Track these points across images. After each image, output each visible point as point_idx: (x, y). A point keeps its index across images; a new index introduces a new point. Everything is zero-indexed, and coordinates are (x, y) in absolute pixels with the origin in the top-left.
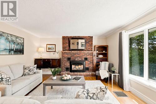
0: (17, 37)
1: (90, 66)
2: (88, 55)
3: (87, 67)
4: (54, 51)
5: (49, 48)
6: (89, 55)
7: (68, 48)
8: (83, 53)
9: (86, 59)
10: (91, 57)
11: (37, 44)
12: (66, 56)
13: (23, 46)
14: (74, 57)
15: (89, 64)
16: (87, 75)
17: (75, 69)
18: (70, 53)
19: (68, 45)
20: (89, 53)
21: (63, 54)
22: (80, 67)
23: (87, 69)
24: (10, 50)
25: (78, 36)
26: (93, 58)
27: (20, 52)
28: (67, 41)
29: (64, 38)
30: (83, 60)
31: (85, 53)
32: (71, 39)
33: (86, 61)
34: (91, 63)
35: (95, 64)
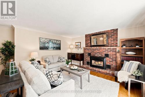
0: (57, 41)
1: (113, 64)
2: (109, 52)
3: (109, 64)
4: (80, 47)
5: (77, 45)
6: (111, 52)
7: (89, 45)
8: (103, 49)
9: (107, 56)
10: (114, 53)
11: (69, 43)
12: (87, 51)
13: (60, 45)
14: (94, 52)
15: (111, 61)
16: (106, 73)
17: (95, 64)
18: (90, 49)
19: (89, 42)
20: (111, 49)
21: (85, 49)
22: (99, 63)
23: (109, 67)
24: (54, 48)
25: (99, 32)
26: (116, 55)
27: (59, 49)
28: (89, 38)
29: (86, 36)
30: (104, 56)
31: (106, 49)
32: (92, 36)
33: (107, 58)
34: (114, 61)
35: (119, 62)
